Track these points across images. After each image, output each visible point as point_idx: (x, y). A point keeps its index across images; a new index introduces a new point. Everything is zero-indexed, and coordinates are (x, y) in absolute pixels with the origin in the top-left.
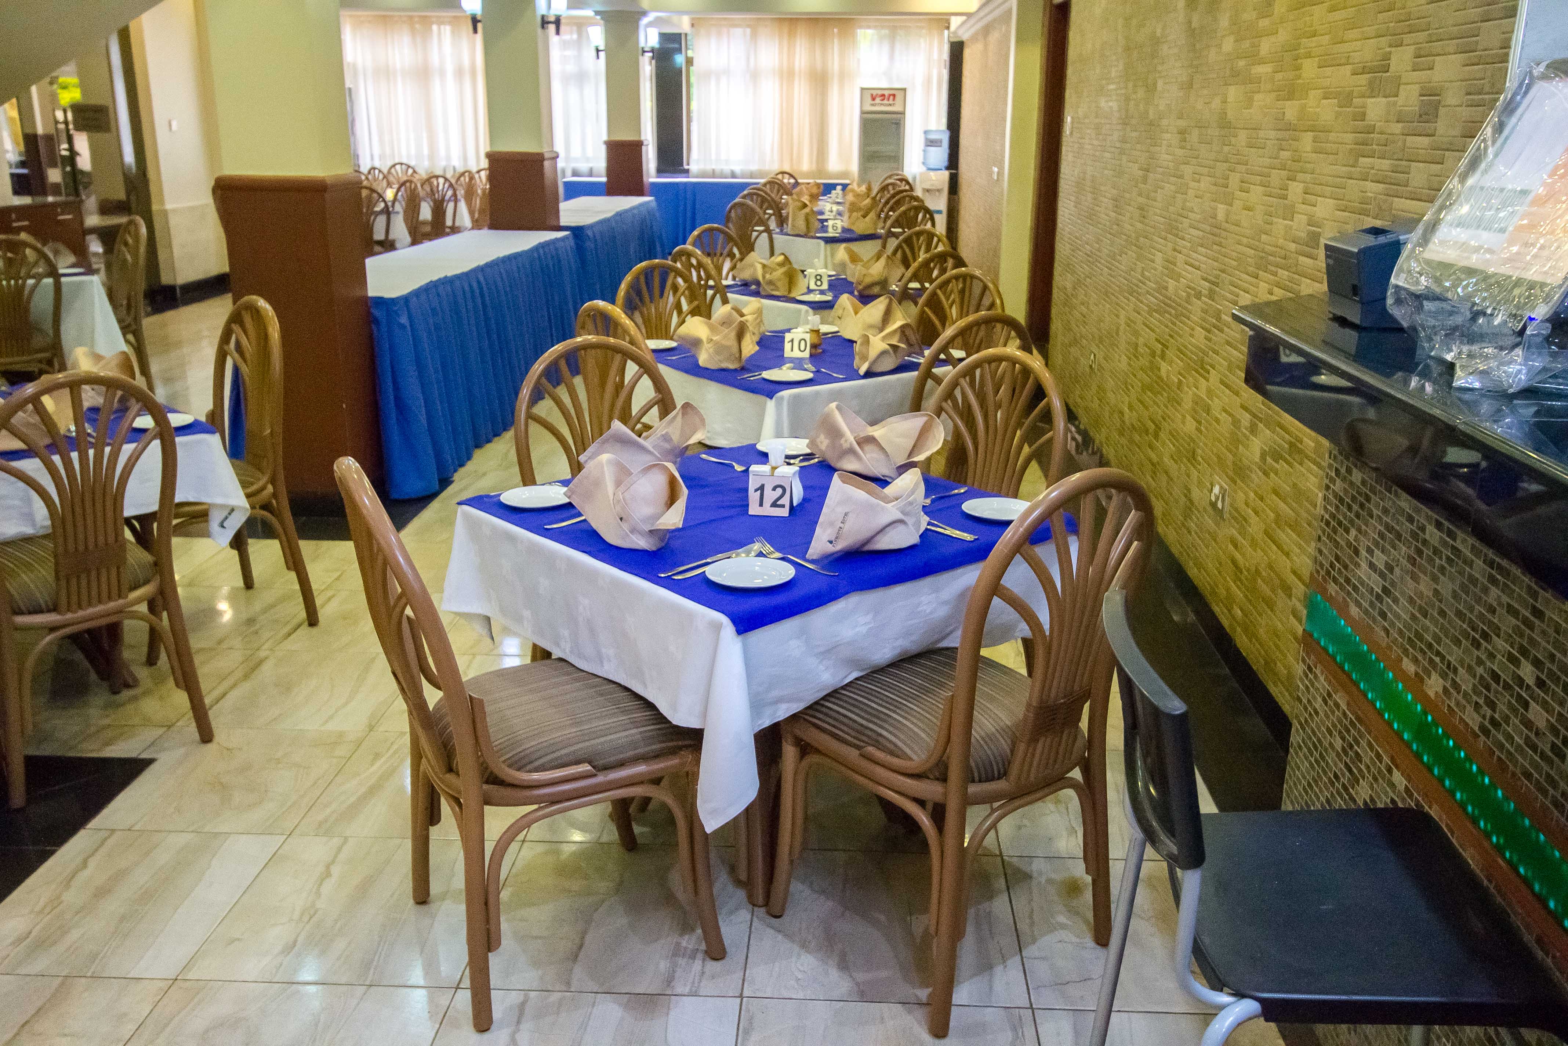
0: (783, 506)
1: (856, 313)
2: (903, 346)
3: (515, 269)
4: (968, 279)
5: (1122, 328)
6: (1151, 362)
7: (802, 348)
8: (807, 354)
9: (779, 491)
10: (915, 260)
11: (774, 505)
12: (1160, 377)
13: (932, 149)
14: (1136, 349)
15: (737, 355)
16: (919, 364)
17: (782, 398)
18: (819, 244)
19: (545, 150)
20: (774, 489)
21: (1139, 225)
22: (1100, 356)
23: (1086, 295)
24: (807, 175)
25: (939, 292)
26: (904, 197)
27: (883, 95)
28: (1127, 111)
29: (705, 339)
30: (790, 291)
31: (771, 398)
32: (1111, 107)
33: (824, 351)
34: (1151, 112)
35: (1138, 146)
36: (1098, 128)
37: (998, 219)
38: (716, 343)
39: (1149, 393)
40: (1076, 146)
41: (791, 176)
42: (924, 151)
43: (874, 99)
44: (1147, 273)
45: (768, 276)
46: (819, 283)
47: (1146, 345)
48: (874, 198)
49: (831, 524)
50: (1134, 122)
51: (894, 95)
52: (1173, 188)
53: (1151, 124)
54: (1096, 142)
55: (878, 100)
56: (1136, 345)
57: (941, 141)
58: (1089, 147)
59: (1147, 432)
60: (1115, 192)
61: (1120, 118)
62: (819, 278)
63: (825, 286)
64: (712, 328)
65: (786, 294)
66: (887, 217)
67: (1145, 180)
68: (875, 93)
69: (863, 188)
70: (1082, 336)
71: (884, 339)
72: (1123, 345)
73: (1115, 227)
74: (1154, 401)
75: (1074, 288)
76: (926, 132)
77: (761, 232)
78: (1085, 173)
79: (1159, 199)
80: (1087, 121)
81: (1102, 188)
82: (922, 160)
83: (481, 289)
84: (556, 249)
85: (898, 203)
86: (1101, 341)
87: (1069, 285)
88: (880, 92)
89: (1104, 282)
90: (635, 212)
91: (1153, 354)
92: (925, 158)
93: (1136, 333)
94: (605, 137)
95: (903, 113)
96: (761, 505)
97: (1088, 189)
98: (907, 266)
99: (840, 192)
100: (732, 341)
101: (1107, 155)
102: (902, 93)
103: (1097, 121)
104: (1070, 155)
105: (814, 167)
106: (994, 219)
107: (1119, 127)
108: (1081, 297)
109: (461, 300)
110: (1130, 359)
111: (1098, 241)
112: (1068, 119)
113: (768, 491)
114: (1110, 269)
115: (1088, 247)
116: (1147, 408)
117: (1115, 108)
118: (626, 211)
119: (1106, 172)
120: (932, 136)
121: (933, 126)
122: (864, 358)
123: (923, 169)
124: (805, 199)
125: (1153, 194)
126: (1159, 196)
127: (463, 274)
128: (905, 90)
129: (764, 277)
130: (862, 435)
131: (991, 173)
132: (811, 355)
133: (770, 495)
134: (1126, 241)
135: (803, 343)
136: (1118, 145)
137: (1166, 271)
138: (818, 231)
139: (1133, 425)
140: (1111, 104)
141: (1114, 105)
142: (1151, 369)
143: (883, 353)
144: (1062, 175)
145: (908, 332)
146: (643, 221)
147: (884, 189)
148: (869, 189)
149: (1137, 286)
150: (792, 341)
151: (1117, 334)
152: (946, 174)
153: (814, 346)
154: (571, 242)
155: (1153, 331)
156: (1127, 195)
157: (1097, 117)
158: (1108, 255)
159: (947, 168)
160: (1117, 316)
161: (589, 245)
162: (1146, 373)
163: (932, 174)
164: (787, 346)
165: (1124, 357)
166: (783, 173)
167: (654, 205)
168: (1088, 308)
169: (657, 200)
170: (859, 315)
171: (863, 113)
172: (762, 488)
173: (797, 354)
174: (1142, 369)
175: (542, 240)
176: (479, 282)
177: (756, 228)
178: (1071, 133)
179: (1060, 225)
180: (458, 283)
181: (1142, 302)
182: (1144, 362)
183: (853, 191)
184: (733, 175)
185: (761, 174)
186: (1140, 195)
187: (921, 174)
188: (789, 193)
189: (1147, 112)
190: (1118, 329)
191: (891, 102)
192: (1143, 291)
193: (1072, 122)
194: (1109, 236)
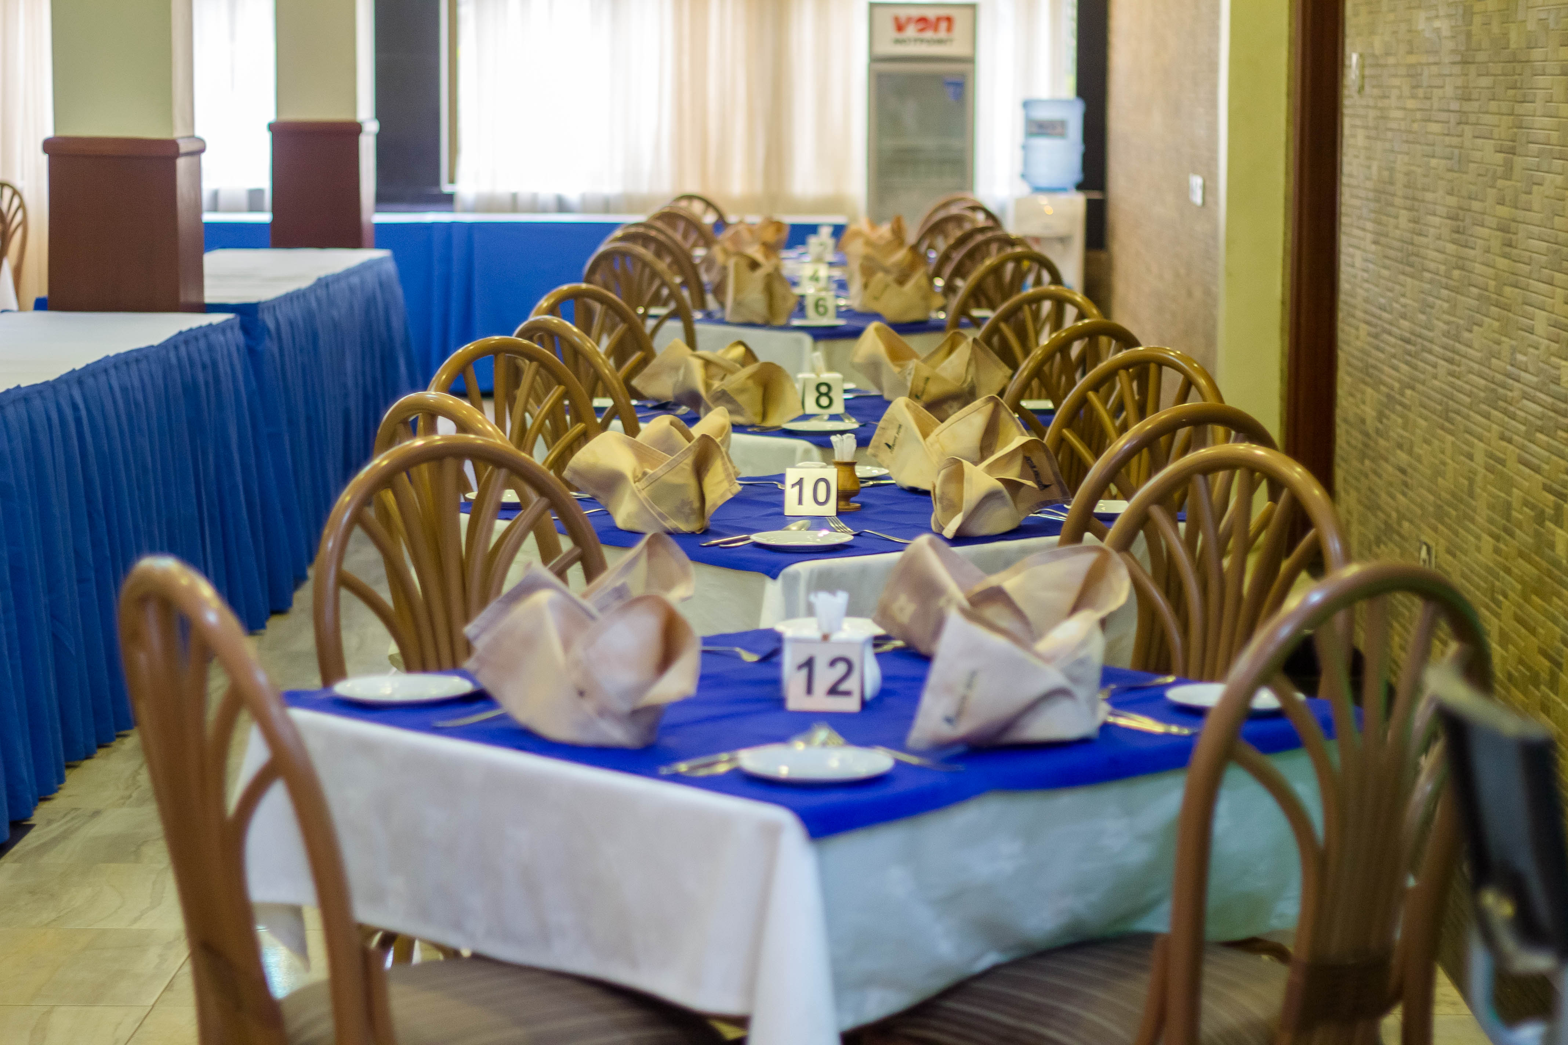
0: (847, 693)
1: (925, 435)
2: (1030, 483)
3: (137, 383)
4: (1153, 367)
5: (1479, 479)
6: (1537, 535)
7: (822, 497)
8: (830, 509)
9: (841, 668)
10: (1027, 352)
11: (833, 691)
12: (1556, 563)
13: (1043, 144)
14: (1508, 518)
15: (696, 504)
16: (1060, 524)
17: (796, 577)
18: (799, 342)
19: (178, 133)
20: (833, 663)
21: (1502, 263)
22: (1440, 548)
23: (1405, 427)
24: (749, 203)
25: (1091, 394)
26: (987, 243)
27: (923, 20)
28: (1469, 35)
29: (629, 475)
30: (764, 416)
31: (774, 577)
32: (1438, 30)
33: (863, 506)
34: (1513, 36)
35: (1493, 106)
36: (1413, 74)
37: (1208, 292)
38: (654, 480)
39: (1534, 598)
40: (1372, 113)
41: (709, 204)
42: (1025, 147)
43: (900, 28)
44: (1520, 357)
45: (716, 384)
46: (824, 401)
47: (1526, 503)
48: (914, 248)
49: (948, 689)
50: (1481, 57)
51: (949, 19)
52: (1559, 179)
53: (1514, 59)
54: (1411, 104)
55: (911, 31)
56: (1508, 507)
57: (1063, 124)
58: (1399, 114)
59: (1535, 680)
60: (1452, 201)
61: (1454, 51)
62: (824, 390)
63: (838, 408)
64: (640, 452)
65: (757, 420)
66: (950, 289)
67: (1508, 171)
68: (903, 13)
69: (885, 230)
70: (1402, 517)
71: (990, 469)
72: (1482, 514)
73: (1456, 273)
74: (1545, 613)
75: (1381, 416)
76: (1026, 104)
77: (661, 320)
78: (1391, 170)
79: (1536, 206)
80: (1391, 60)
81: (1429, 196)
82: (1018, 168)
83: (78, 421)
84: (210, 348)
85: (974, 255)
86: (1440, 515)
87: (1370, 412)
88: (916, 13)
89: (1441, 392)
90: (355, 280)
91: (1540, 519)
92: (1026, 162)
93: (1507, 484)
94: (271, 116)
95: (970, 60)
96: (809, 690)
97: (1398, 201)
98: (1014, 365)
99: (830, 242)
100: (684, 477)
101: (1434, 127)
102: (968, 12)
103: (1412, 59)
104: (1361, 134)
105: (758, 187)
106: (1198, 293)
107: (1457, 69)
108: (1397, 432)
109: (43, 438)
110: (1497, 538)
111: (1426, 307)
112: (1353, 59)
113: (820, 667)
114: (1450, 361)
115: (1405, 324)
116: (1533, 632)
117: (1446, 32)
118: (337, 278)
119: (1434, 162)
120: (1043, 114)
121: (1043, 90)
122: (952, 508)
123: (1023, 189)
124: (755, 252)
125: (1524, 197)
126: (1536, 199)
127: (46, 383)
128: (973, 7)
129: (708, 386)
130: (979, 587)
131: (1184, 191)
132: (839, 514)
133: (825, 677)
134: (1479, 298)
135: (822, 486)
136: (1454, 106)
137: (1555, 346)
138: (792, 315)
139: (1510, 677)
140: (1437, 24)
141: (1443, 25)
142: (1538, 551)
143: (991, 496)
144: (1345, 180)
145: (1040, 459)
146: (370, 302)
147: (935, 229)
148: (898, 232)
149: (1504, 386)
150: (800, 482)
151: (1471, 495)
152: (1077, 202)
153: (844, 496)
154: (238, 337)
155: (1537, 470)
156: (1476, 205)
157: (1410, 52)
158: (1446, 334)
159: (1081, 187)
160: (1470, 457)
161: (270, 346)
162: (1530, 561)
163: (1043, 200)
164: (791, 494)
165: (1486, 537)
166: (690, 197)
167: (391, 267)
168: (1410, 453)
169: (398, 258)
170: (932, 437)
171: (875, 59)
172: (809, 664)
173: (810, 508)
174: (1521, 554)
175: (185, 328)
176: (75, 407)
177: (653, 311)
178: (1361, 89)
179: (1345, 285)
180: (37, 402)
181: (1513, 417)
182: (1524, 537)
183: (858, 234)
184: (562, 206)
185: (629, 203)
186: (1501, 202)
187: (1019, 202)
188: (708, 243)
189: (1505, 35)
190: (1471, 482)
191: (942, 34)
192: (1516, 394)
193: (1362, 67)
194: (1444, 292)
